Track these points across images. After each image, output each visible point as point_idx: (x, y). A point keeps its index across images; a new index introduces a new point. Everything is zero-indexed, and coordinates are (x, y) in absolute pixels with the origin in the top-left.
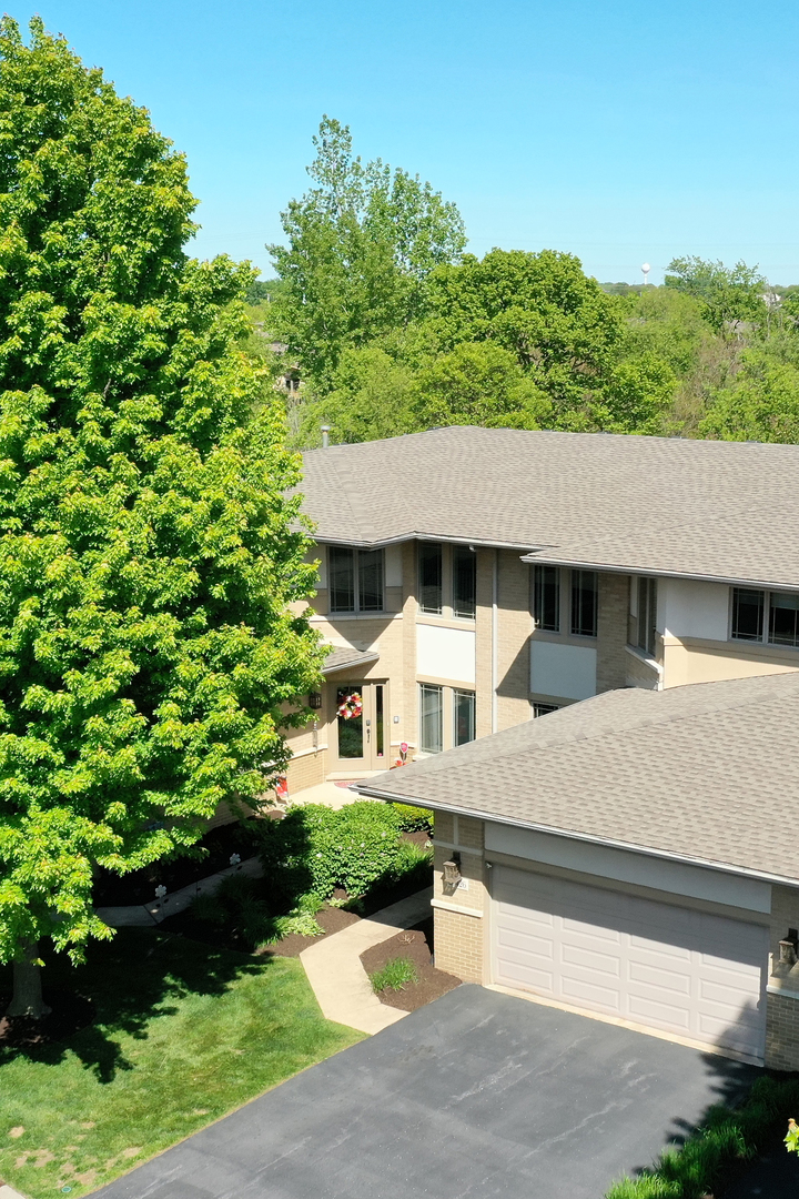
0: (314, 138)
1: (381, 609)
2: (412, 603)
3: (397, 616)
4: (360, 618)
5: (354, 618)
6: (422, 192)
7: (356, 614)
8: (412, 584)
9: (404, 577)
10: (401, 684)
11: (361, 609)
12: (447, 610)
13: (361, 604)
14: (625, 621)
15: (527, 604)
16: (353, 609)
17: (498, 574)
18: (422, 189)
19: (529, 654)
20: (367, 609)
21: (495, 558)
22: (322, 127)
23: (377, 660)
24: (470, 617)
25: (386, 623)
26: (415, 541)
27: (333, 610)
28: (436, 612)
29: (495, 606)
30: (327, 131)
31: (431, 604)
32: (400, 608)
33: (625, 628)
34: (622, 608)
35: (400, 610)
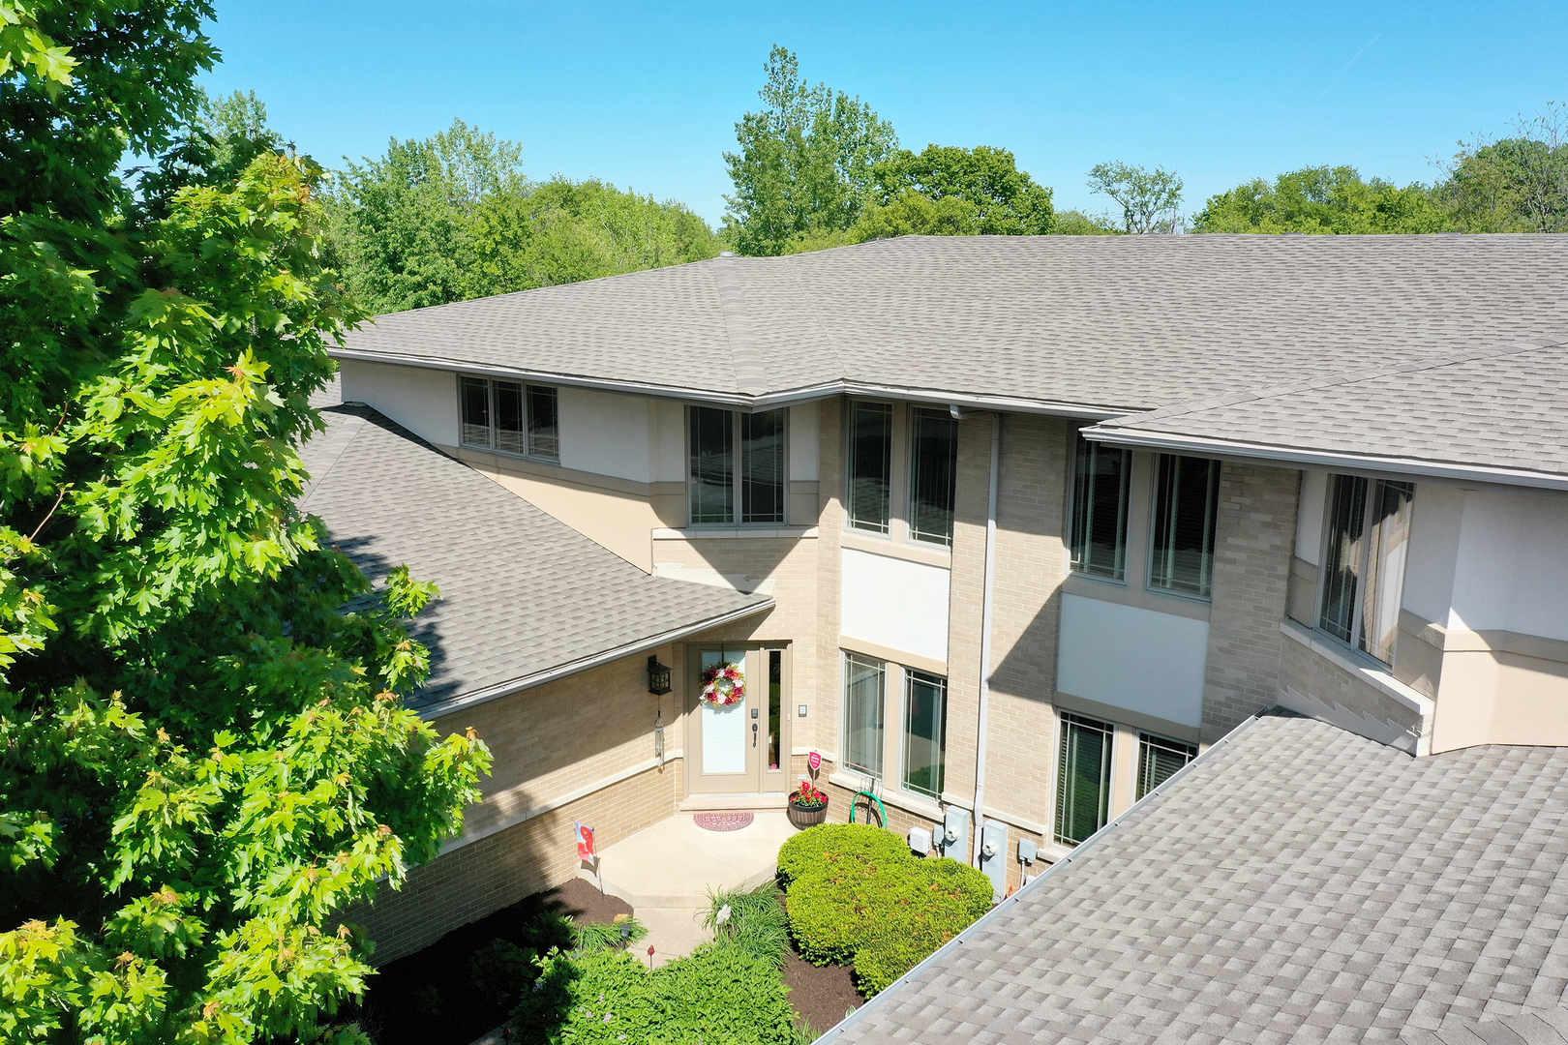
0: (765, 65)
1: (780, 519)
2: (835, 513)
3: (809, 533)
4: (742, 534)
5: (731, 534)
6: (862, 112)
7: (737, 528)
8: (836, 477)
9: (823, 464)
10: (813, 650)
11: (745, 519)
12: (899, 527)
13: (745, 510)
14: (1284, 570)
15: (1059, 524)
16: (730, 519)
17: (1000, 464)
18: (861, 109)
19: (1058, 619)
20: (755, 519)
21: (995, 435)
22: (772, 56)
23: (771, 609)
24: (942, 541)
25: (791, 543)
26: (844, 398)
27: (695, 520)
28: (878, 529)
29: (992, 523)
30: (777, 58)
31: (870, 513)
32: (813, 519)
33: (1283, 585)
34: (1277, 541)
35: (813, 522)
